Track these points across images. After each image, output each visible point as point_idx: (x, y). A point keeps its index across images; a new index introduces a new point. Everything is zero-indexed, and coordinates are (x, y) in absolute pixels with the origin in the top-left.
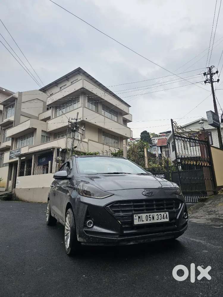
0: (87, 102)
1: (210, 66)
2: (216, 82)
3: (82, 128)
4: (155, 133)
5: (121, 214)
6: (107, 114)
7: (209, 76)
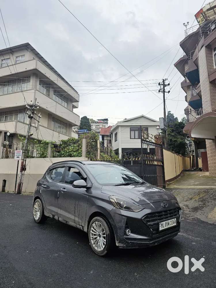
0: (39, 84)
1: (164, 79)
2: (167, 92)
3: (39, 115)
4: (93, 120)
5: (152, 223)
6: (58, 99)
7: (162, 86)
